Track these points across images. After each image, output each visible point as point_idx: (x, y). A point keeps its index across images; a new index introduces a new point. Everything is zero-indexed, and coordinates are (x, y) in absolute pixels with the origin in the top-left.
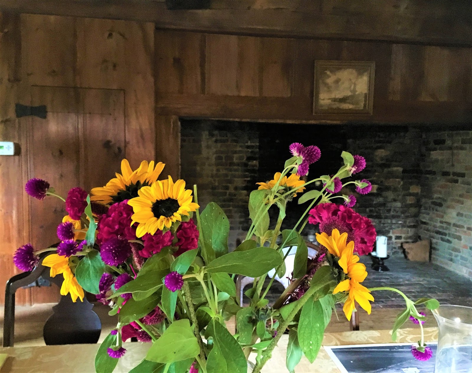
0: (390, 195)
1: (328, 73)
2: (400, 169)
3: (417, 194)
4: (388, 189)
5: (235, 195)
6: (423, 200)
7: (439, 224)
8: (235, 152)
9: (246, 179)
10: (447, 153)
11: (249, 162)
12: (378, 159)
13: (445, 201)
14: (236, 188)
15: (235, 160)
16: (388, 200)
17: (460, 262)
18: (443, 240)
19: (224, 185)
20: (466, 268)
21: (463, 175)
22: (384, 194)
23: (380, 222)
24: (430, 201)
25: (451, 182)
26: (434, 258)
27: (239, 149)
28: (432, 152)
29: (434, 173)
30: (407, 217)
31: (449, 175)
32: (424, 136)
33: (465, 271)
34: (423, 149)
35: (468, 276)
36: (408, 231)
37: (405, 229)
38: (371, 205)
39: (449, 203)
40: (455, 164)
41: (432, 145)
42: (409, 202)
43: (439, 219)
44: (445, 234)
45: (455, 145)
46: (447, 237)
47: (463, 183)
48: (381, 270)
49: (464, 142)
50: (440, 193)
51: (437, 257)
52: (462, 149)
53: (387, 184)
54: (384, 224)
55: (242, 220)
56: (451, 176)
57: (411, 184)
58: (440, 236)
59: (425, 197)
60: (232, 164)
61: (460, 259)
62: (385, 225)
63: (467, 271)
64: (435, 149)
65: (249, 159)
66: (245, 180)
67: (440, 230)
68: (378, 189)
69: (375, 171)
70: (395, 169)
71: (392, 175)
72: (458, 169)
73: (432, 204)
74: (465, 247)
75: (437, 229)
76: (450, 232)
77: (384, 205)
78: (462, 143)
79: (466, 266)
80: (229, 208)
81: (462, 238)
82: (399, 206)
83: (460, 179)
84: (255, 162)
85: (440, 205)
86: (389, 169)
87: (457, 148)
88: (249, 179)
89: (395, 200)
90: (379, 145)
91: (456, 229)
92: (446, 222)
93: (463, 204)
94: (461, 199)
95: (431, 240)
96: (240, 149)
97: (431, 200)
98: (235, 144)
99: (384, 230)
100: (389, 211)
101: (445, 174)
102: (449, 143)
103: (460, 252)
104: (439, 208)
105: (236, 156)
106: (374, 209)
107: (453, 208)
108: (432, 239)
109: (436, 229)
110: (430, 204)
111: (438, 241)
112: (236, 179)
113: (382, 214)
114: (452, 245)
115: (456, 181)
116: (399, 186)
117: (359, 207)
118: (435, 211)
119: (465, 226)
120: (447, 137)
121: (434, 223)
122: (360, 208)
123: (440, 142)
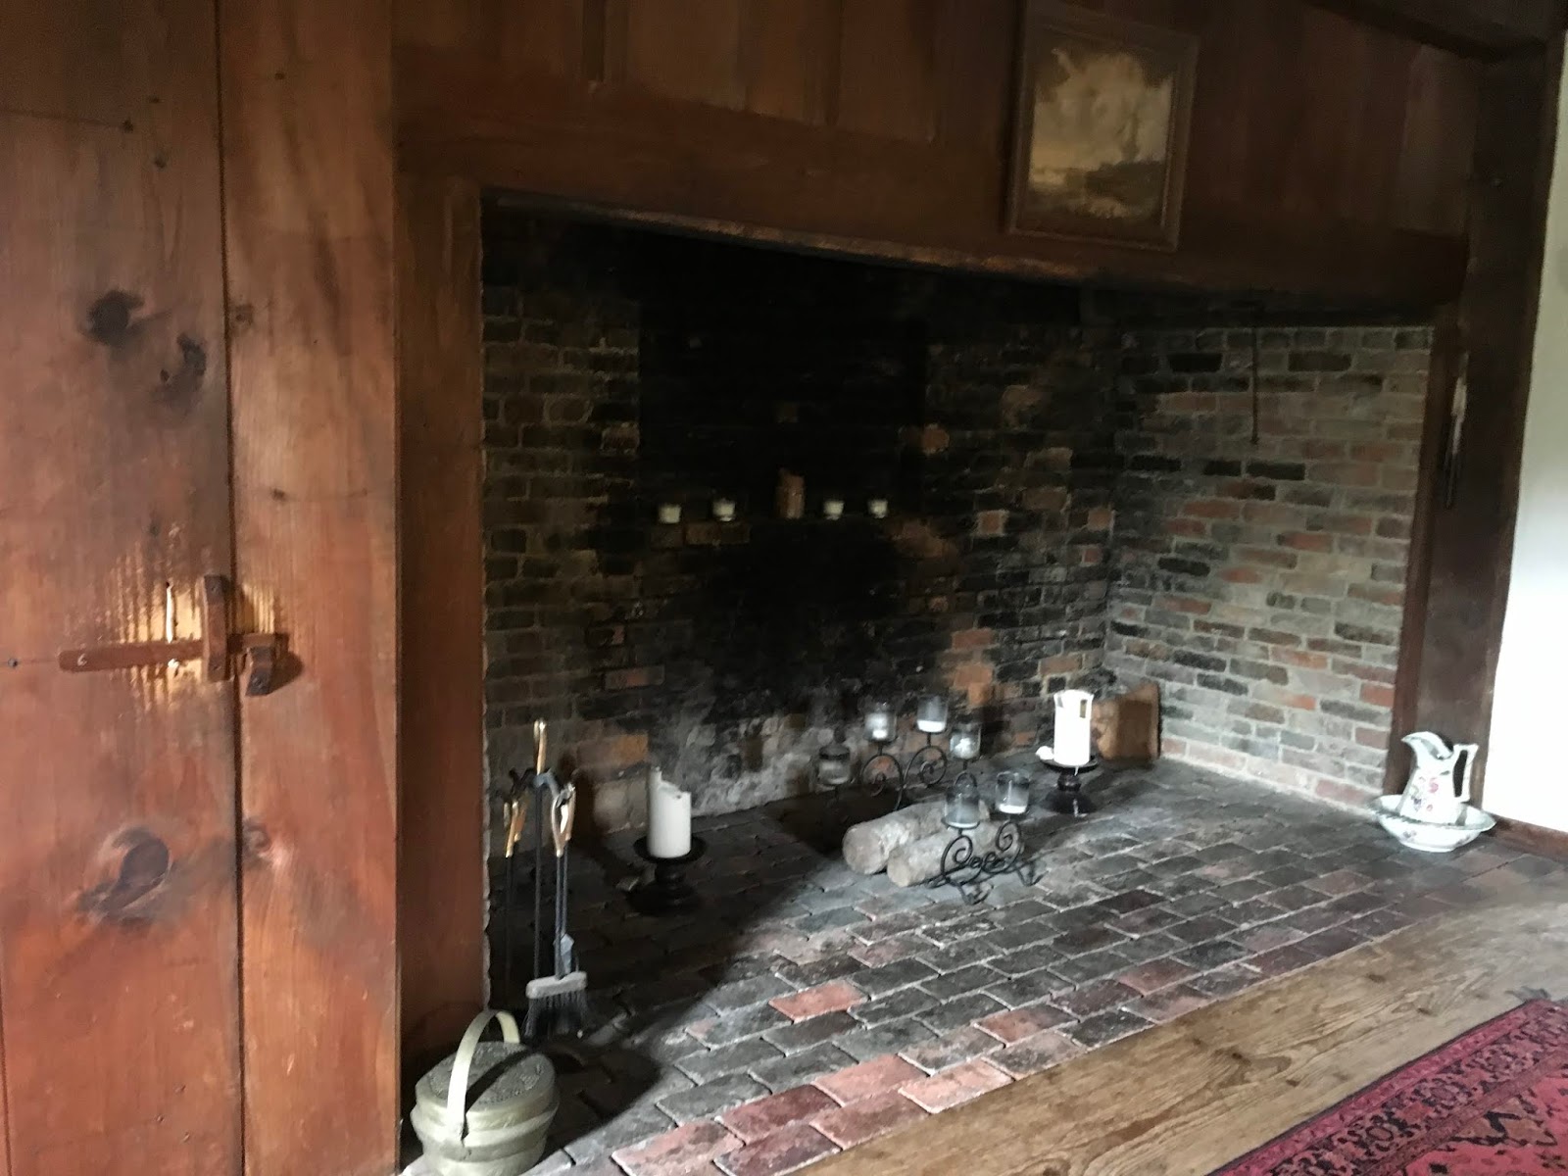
0: (1039, 542)
1: (1063, 58)
2: (1064, 453)
3: (1106, 534)
4: (1033, 520)
5: (550, 571)
6: (1127, 557)
7: (1190, 633)
8: (551, 385)
9: (591, 500)
10: (1223, 401)
11: (604, 428)
12: (1010, 417)
13: (1222, 556)
14: (554, 542)
15: (547, 421)
16: (1034, 561)
17: (1280, 753)
18: (1206, 682)
19: (507, 527)
20: (1306, 771)
21: (1296, 473)
22: (1024, 539)
23: (1012, 637)
24: (1153, 559)
25: (1242, 496)
26: (1171, 743)
27: (563, 369)
28: (1162, 397)
29: (1172, 466)
30: (1079, 614)
31: (1237, 473)
32: (1129, 341)
33: (1303, 781)
34: (1128, 388)
35: (1317, 797)
36: (1080, 660)
37: (1072, 654)
38: (988, 583)
39: (1234, 561)
40: (1263, 436)
41: (1163, 372)
42: (1084, 564)
43: (1192, 617)
44: (1220, 666)
45: (1263, 373)
46: (1227, 674)
47: (1296, 497)
48: (1080, 812)
49: (1297, 362)
50: (1198, 529)
51: (1184, 739)
52: (1292, 385)
53: (1032, 507)
54: (1021, 642)
55: (581, 673)
56: (1245, 475)
57: (1091, 502)
58: (1198, 671)
59: (1133, 543)
60: (534, 437)
61: (1283, 742)
62: (1026, 646)
63: (1309, 779)
64: (1177, 387)
65: (605, 414)
66: (590, 507)
67: (1199, 651)
68: (1010, 524)
69: (1005, 461)
70: (1054, 451)
71: (1044, 474)
72: (1275, 450)
73: (1162, 568)
74: (1306, 703)
75: (1185, 648)
76: (1237, 657)
77: (1021, 577)
78: (1292, 368)
79: (1306, 765)
80: (530, 629)
81: (1290, 674)
82: (1058, 580)
83: (1282, 487)
84: (625, 425)
85: (1200, 570)
86: (1041, 455)
87: (1271, 383)
88: (604, 499)
89: (1052, 560)
90: (1014, 367)
91: (1264, 649)
92: (1219, 626)
93: (1291, 566)
94: (1288, 550)
95: (1157, 685)
96: (569, 369)
97: (1158, 556)
98: (549, 347)
99: (1020, 662)
100: (1035, 597)
101: (1219, 468)
102: (1237, 364)
103: (1280, 721)
104: (1190, 581)
105: (549, 399)
106: (996, 592)
107: (1253, 579)
108: (1161, 681)
109: (1176, 648)
110: (1155, 567)
111: (1188, 687)
112: (551, 501)
113: (1017, 610)
114: (1248, 699)
115: (1267, 493)
116: (1062, 511)
117: (958, 591)
118: (1173, 591)
119: (1304, 637)
120: (1225, 346)
121: (1172, 629)
122: (960, 594)
123: (1199, 365)
